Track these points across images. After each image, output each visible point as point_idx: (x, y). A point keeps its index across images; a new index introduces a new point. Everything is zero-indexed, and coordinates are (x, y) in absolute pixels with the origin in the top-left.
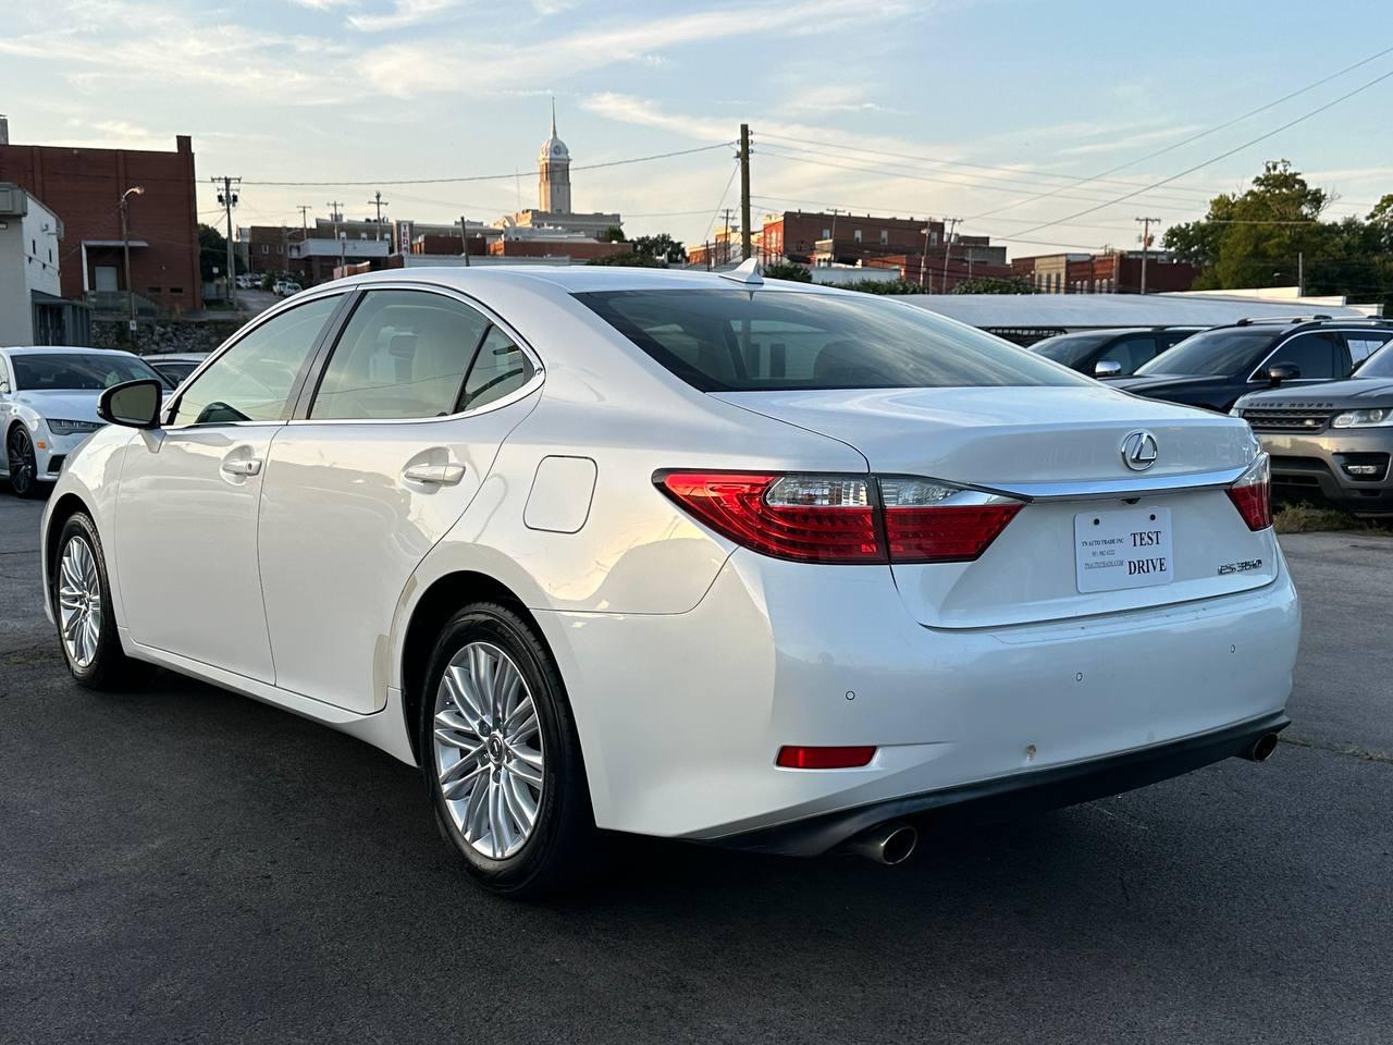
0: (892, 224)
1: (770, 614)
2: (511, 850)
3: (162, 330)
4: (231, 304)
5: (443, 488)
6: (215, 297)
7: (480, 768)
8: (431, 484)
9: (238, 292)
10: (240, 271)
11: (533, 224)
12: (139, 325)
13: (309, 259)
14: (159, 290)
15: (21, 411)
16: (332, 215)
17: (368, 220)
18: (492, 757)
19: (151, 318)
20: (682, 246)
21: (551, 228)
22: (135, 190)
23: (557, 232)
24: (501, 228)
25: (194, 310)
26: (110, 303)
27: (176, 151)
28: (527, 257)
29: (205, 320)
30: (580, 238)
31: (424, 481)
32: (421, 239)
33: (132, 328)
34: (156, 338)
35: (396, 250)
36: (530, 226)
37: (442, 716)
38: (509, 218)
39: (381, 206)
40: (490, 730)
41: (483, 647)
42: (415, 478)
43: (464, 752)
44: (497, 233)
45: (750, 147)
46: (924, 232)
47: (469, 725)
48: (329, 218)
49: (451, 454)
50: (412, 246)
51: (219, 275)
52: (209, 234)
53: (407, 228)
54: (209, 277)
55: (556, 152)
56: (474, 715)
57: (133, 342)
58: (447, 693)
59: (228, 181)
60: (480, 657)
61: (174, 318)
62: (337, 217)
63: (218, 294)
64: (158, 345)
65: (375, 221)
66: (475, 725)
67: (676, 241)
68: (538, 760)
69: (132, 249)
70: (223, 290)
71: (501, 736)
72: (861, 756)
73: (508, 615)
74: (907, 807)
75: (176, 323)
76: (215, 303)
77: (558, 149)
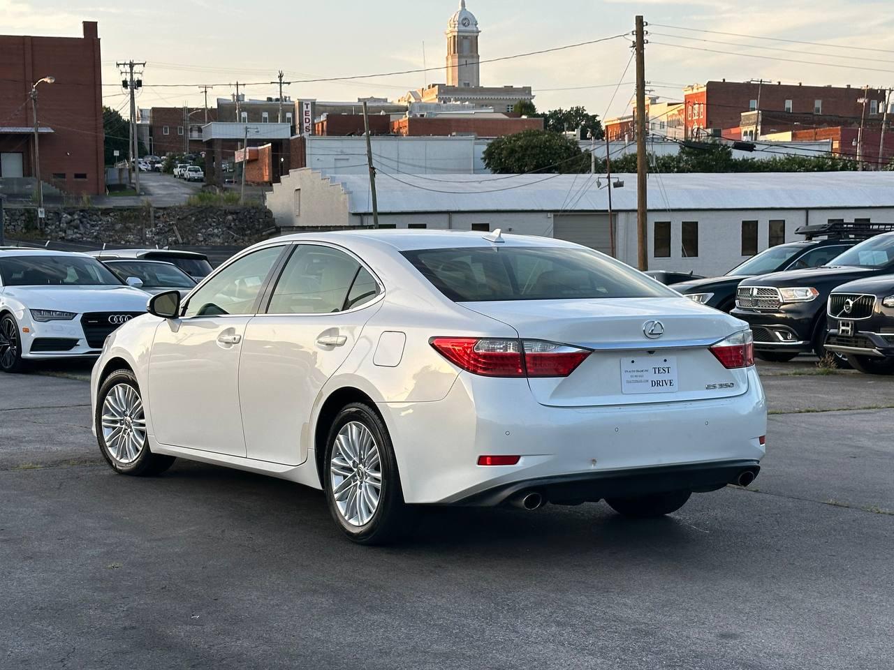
0: (827, 93)
1: (474, 399)
2: (366, 521)
3: (69, 217)
4: (134, 188)
5: (336, 348)
6: (118, 182)
7: (353, 484)
8: (331, 346)
9: (141, 176)
10: (142, 154)
11: (440, 99)
12: (47, 212)
13: (211, 143)
14: (63, 176)
15: (8, 302)
16: (233, 95)
17: (270, 99)
18: (358, 478)
19: (59, 206)
20: (598, 119)
21: (458, 103)
22: (45, 80)
23: (463, 108)
24: (406, 104)
25: (98, 196)
26: (16, 189)
27: (83, 37)
28: (431, 137)
29: (111, 206)
30: (488, 113)
31: (327, 345)
32: (323, 118)
33: (40, 216)
34: (63, 225)
35: (298, 131)
36: (437, 101)
37: (334, 460)
38: (414, 94)
39: (283, 86)
40: (358, 465)
41: (354, 424)
42: (322, 343)
43: (345, 477)
44: (401, 110)
45: (645, 38)
46: (861, 101)
47: (348, 463)
48: (231, 98)
49: (340, 331)
50: (314, 125)
51: (120, 159)
52: (112, 117)
53: (309, 106)
54: (110, 161)
55: (464, 25)
56: (350, 458)
57: (41, 229)
58: (338, 449)
59: (132, 65)
60: (353, 429)
61: (81, 205)
62: (239, 98)
63: (120, 179)
64: (65, 232)
65: (277, 100)
66: (351, 463)
67: (591, 114)
68: (379, 475)
69: (41, 135)
70: (125, 174)
71: (363, 467)
72: (513, 460)
73: (366, 408)
74: (533, 483)
75: (82, 211)
76: (118, 189)
77: (466, 20)
